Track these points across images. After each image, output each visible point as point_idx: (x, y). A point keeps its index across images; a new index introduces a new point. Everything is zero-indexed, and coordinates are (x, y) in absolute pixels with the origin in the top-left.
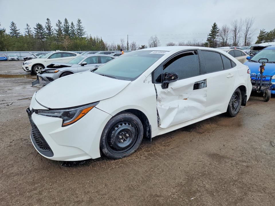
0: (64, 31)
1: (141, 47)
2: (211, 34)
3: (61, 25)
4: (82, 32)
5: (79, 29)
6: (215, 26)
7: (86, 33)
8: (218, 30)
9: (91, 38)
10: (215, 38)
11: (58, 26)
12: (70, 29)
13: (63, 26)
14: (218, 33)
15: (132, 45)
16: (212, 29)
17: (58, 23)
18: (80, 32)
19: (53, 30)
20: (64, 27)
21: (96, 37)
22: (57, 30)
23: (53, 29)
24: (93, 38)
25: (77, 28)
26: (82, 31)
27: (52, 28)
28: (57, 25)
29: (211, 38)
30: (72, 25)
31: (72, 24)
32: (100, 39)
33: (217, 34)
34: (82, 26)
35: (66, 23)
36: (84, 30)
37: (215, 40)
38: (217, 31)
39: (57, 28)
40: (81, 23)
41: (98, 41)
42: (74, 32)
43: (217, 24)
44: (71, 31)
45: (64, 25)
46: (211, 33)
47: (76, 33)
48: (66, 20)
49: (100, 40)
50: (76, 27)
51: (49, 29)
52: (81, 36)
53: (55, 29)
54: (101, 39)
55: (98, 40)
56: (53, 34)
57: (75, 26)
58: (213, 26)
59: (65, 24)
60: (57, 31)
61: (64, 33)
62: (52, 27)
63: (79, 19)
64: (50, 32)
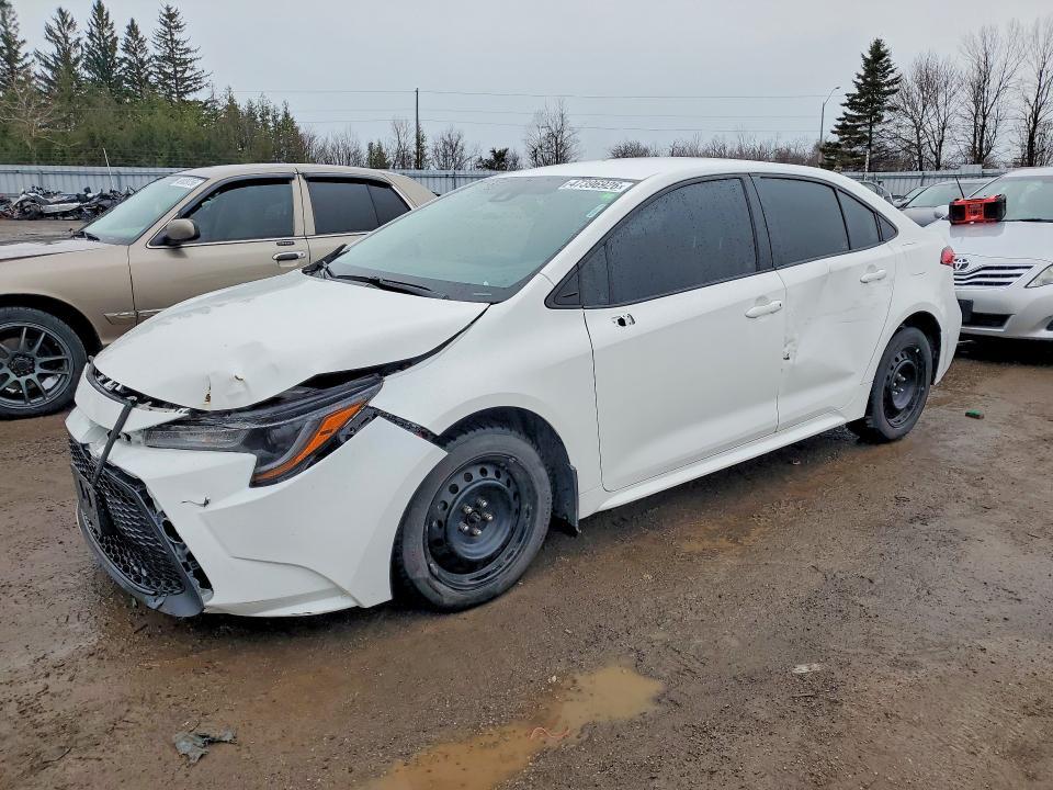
0: (86, 67)
1: (488, 156)
2: (855, 96)
3: (72, 37)
4: (187, 74)
5: (169, 59)
6: (877, 59)
7: (205, 80)
8: (891, 77)
9: (232, 107)
10: (879, 119)
11: (57, 37)
12: (120, 54)
13: (85, 40)
14: (894, 92)
15: (441, 146)
16: (863, 73)
17: (54, 25)
18: (176, 72)
19: (28, 60)
20: (87, 45)
21: (255, 103)
22: (51, 61)
23: (27, 55)
24: (243, 106)
25: (158, 53)
26: (184, 71)
27: (22, 51)
28: (50, 31)
29: (859, 118)
30: (130, 34)
31: (133, 29)
32: (281, 112)
33: (892, 100)
34: (186, 46)
35: (98, 25)
36: (198, 65)
37: (877, 128)
38: (889, 84)
39: (50, 49)
40: (177, 27)
41: (271, 124)
42: (139, 73)
43: (887, 45)
44: (125, 65)
45: (91, 35)
46: (856, 91)
47: (152, 79)
48: (99, 9)
49: (280, 118)
50: (153, 49)
51: (5, 51)
52: (181, 94)
53: (38, 55)
54: (287, 115)
55: (270, 117)
56: (29, 79)
57: (148, 45)
58: (869, 56)
59: (95, 29)
60: (47, 65)
61: (86, 74)
62: (24, 42)
63: (168, 9)
64: (13, 67)
